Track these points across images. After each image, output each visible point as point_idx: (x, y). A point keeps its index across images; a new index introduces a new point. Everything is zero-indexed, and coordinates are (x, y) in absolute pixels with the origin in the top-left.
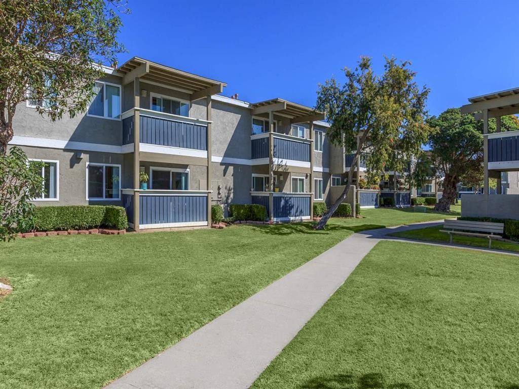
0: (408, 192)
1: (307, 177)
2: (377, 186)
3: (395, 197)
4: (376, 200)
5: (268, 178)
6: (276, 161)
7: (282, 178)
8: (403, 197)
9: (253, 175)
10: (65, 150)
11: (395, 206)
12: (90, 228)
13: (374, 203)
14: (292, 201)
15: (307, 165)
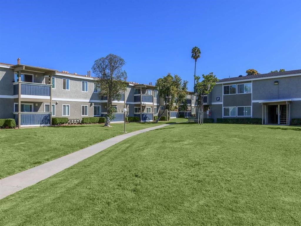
0: (190, 112)
1: (151, 107)
2: (177, 110)
3: (185, 114)
4: (177, 115)
5: (140, 108)
6: (142, 102)
7: (143, 108)
8: (188, 114)
9: (135, 107)
10: (89, 102)
11: (184, 117)
12: (96, 123)
13: (176, 116)
14: (147, 115)
15: (152, 103)
